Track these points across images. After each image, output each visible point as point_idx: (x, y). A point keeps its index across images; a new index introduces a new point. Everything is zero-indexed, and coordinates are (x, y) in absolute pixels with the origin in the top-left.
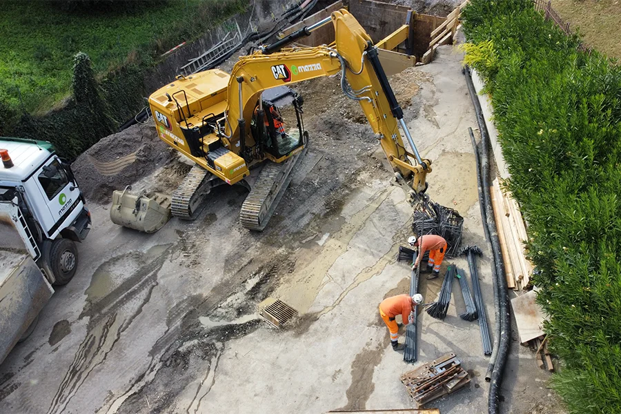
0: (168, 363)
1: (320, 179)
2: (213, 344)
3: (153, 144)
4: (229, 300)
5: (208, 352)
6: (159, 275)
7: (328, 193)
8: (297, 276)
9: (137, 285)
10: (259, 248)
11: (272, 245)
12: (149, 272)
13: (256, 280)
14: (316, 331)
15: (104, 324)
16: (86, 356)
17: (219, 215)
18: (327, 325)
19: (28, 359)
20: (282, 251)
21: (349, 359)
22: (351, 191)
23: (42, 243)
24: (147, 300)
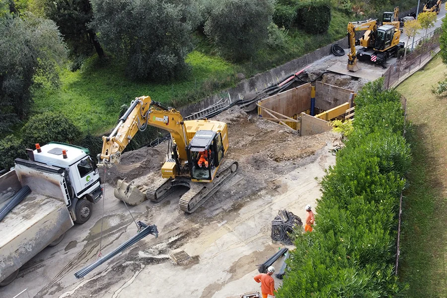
0: (115, 269)
1: (236, 190)
2: (140, 265)
3: (152, 158)
4: (157, 245)
5: (136, 268)
6: (128, 227)
7: (238, 199)
8: (199, 240)
9: (116, 230)
10: (185, 223)
11: (193, 222)
12: (124, 225)
13: (176, 238)
14: (195, 269)
15: (92, 246)
16: (78, 259)
17: (171, 203)
18: (202, 267)
19: (53, 255)
20: (196, 226)
21: (205, 285)
22: (251, 200)
23: (73, 199)
24: (117, 239)
